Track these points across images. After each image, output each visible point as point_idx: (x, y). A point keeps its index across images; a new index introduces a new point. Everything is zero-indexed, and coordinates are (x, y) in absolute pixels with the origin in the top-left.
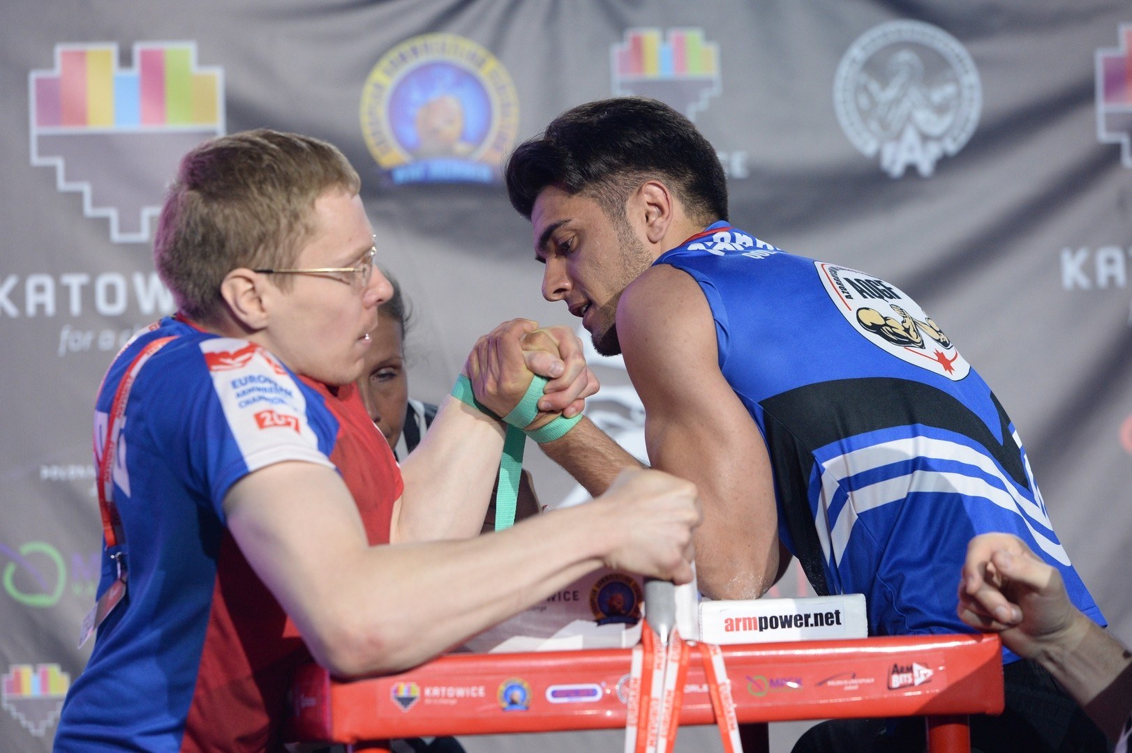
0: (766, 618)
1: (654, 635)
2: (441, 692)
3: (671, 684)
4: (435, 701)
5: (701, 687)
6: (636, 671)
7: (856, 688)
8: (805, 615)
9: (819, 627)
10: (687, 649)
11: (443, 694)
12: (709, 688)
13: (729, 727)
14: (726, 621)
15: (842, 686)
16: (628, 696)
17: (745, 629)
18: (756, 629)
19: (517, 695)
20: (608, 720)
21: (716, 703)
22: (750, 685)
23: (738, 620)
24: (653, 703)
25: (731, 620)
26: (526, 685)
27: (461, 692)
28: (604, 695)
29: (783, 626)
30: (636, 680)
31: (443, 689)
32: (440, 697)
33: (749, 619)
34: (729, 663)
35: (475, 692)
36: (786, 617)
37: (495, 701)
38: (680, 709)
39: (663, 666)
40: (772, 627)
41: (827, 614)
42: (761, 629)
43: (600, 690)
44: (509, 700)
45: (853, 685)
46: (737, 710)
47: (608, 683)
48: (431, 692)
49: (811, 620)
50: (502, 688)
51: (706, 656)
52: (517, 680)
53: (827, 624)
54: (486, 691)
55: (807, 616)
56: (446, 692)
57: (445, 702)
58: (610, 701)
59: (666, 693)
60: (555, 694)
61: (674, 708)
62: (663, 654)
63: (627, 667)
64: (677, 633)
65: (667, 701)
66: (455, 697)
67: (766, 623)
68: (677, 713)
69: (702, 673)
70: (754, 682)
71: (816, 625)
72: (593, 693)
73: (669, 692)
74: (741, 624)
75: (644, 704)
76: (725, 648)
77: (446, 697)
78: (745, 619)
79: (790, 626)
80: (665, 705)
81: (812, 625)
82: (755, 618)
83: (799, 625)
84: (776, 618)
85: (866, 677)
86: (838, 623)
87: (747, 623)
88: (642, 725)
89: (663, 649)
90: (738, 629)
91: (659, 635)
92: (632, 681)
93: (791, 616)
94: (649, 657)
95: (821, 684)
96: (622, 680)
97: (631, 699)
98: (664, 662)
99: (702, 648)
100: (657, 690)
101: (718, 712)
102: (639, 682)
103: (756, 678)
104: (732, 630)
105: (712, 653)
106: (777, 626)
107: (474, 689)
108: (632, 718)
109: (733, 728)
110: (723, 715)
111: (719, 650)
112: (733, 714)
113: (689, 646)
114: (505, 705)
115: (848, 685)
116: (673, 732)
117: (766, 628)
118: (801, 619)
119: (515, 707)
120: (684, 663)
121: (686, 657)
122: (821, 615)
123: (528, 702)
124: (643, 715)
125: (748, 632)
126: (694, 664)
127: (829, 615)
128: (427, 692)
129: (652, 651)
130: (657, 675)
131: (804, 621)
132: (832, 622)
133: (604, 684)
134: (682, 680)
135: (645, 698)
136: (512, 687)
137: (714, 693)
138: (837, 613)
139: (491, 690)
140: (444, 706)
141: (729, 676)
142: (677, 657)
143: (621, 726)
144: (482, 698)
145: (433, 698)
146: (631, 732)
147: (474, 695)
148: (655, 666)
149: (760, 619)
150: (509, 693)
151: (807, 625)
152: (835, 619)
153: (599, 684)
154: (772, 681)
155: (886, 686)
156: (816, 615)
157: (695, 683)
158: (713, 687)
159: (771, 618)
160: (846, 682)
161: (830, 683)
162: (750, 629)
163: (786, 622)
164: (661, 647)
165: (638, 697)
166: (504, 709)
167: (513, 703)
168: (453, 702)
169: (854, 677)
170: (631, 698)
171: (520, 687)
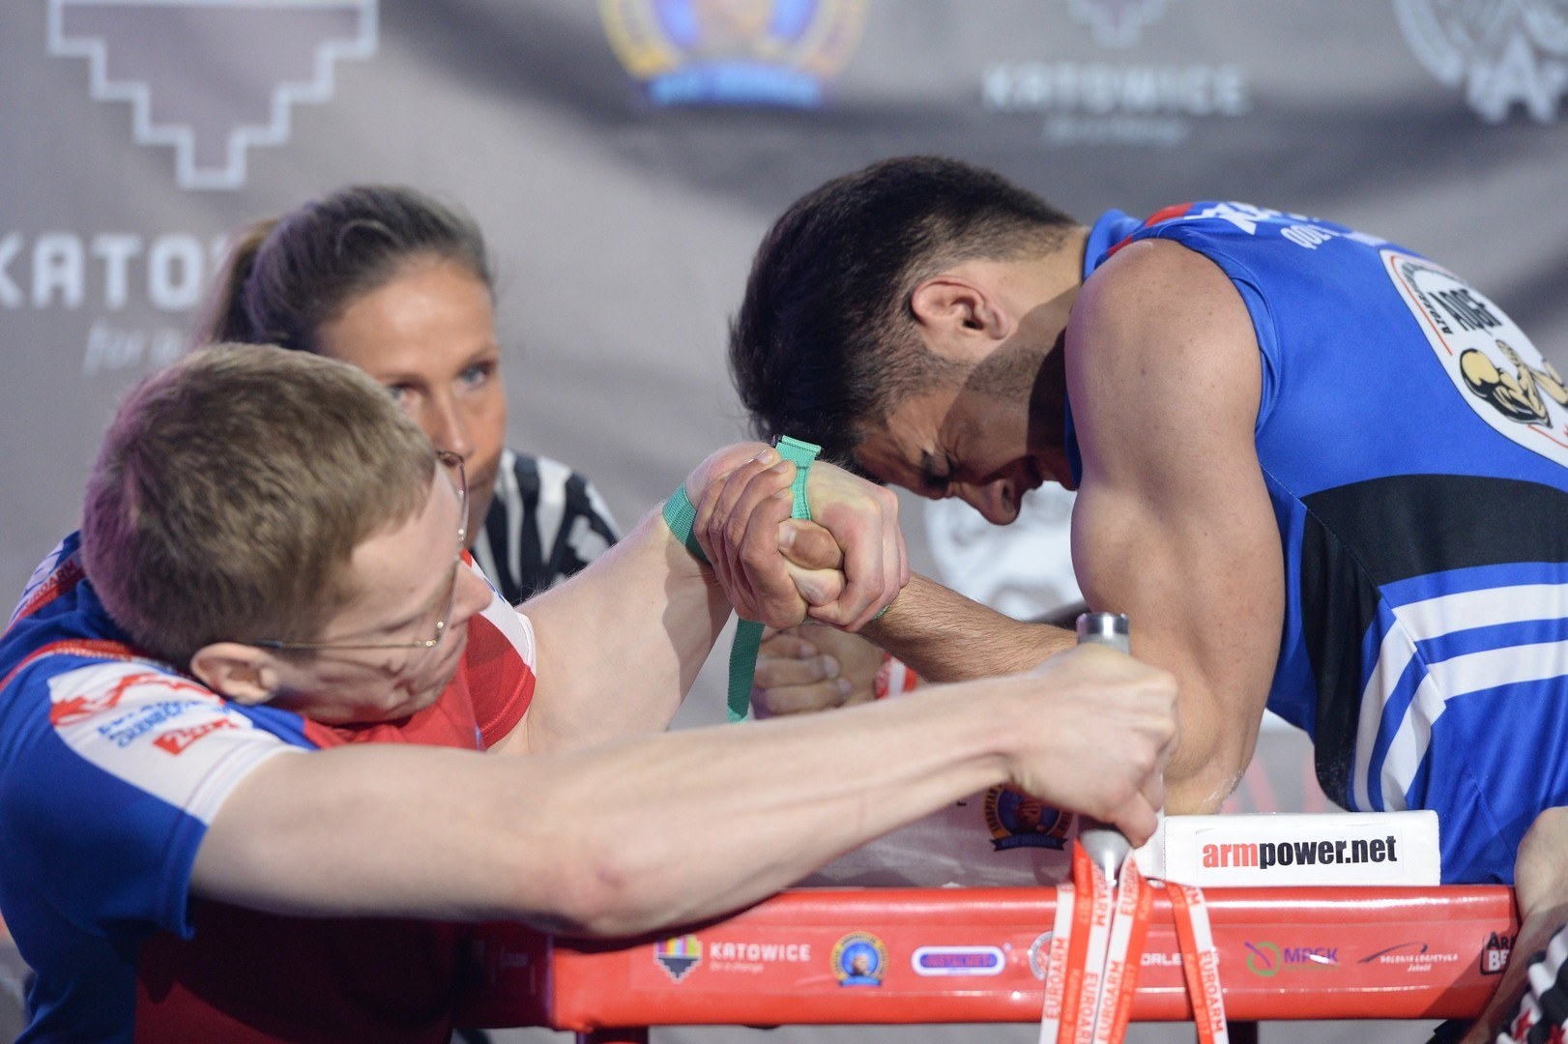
0: (1271, 846)
1: (1094, 867)
2: (737, 952)
3: (1119, 951)
4: (727, 967)
5: (1169, 958)
6: (1063, 928)
7: (1427, 968)
8: (1337, 843)
9: (1360, 864)
10: (1148, 892)
11: (741, 955)
12: (1182, 959)
13: (1214, 1026)
14: (1206, 850)
15: (1407, 965)
16: (1047, 969)
17: (1236, 864)
18: (1254, 864)
19: (864, 960)
20: (1016, 1007)
21: (1193, 985)
22: (1251, 956)
23: (1226, 849)
24: (1087, 981)
25: (1214, 848)
26: (878, 945)
27: (770, 953)
28: (1007, 965)
29: (1301, 862)
30: (1060, 941)
31: (741, 947)
32: (736, 960)
33: (1244, 846)
34: (1216, 919)
35: (793, 953)
36: (1305, 844)
37: (828, 970)
38: (1133, 994)
39: (1107, 921)
40: (1282, 862)
41: (1373, 843)
42: (1264, 865)
43: (1001, 957)
44: (849, 968)
45: (1424, 963)
46: (1225, 998)
47: (1015, 946)
48: (721, 951)
49: (1348, 853)
50: (839, 948)
51: (1181, 906)
52: (864, 936)
53: (1374, 859)
54: (811, 952)
55: (1341, 845)
56: (746, 952)
57: (744, 967)
58: (1019, 974)
59: (1110, 966)
60: (926, 961)
61: (1122, 993)
62: (1109, 901)
63: (1047, 920)
64: (1133, 865)
65: (1112, 981)
66: (760, 961)
67: (1273, 854)
68: (1127, 998)
69: (1172, 934)
70: (1257, 952)
71: (1356, 860)
72: (990, 960)
73: (1116, 964)
74: (1230, 856)
75: (1073, 982)
76: (1211, 893)
77: (746, 960)
78: (1236, 847)
79: (1312, 861)
80: (1107, 986)
81: (1348, 860)
82: (1253, 846)
83: (1326, 859)
84: (1288, 846)
85: (1444, 952)
86: (1392, 858)
87: (1241, 854)
88: (1069, 1017)
89: (1109, 893)
90: (1225, 864)
91: (1102, 867)
92: (1055, 943)
93: (1314, 845)
94: (1084, 904)
95: (1369, 960)
96: (1038, 942)
97: (1052, 973)
98: (1108, 913)
99: (1173, 892)
100: (1094, 962)
101: (1196, 1001)
102: (1066, 945)
103: (1260, 946)
104: (1215, 864)
105: (1189, 900)
106: (1290, 861)
107: (792, 947)
108: (1051, 1005)
109: (1220, 1029)
110: (1204, 1005)
111: (1201, 897)
112: (1220, 1005)
113: (1152, 887)
114: (843, 976)
115: (1415, 964)
116: (1119, 1033)
117: (1272, 863)
118: (1330, 849)
119: (859, 980)
120: (1142, 917)
121: (1146, 907)
122: (1363, 843)
123: (881, 972)
124: (1071, 1000)
125: (1241, 868)
126: (1159, 919)
127: (1377, 844)
128: (715, 950)
129: (1090, 894)
130: (1097, 936)
131: (1334, 854)
132: (1382, 856)
133: (1007, 947)
134: (1138, 945)
135: (1076, 972)
136: (855, 947)
137: (1189, 967)
138: (1391, 841)
139: (821, 950)
140: (740, 974)
141: (1216, 942)
142: (1131, 907)
143: (1035, 1019)
144: (804, 962)
145: (722, 961)
146: (1049, 1028)
147: (792, 958)
148: (1095, 919)
149: (1263, 847)
150: (851, 955)
151: (1340, 860)
152: (1386, 852)
153: (1001, 948)
154: (1287, 951)
155: (1478, 969)
156: (1355, 844)
157: (1160, 951)
158: (1189, 957)
159: (1281, 846)
160: (1411, 959)
161: (1383, 959)
162: (1246, 864)
163: (1307, 853)
164: (1106, 888)
165: (1064, 969)
166: (841, 983)
167: (856, 973)
168: (757, 969)
169: (1424, 951)
170: (1052, 971)
171: (868, 947)
